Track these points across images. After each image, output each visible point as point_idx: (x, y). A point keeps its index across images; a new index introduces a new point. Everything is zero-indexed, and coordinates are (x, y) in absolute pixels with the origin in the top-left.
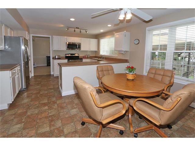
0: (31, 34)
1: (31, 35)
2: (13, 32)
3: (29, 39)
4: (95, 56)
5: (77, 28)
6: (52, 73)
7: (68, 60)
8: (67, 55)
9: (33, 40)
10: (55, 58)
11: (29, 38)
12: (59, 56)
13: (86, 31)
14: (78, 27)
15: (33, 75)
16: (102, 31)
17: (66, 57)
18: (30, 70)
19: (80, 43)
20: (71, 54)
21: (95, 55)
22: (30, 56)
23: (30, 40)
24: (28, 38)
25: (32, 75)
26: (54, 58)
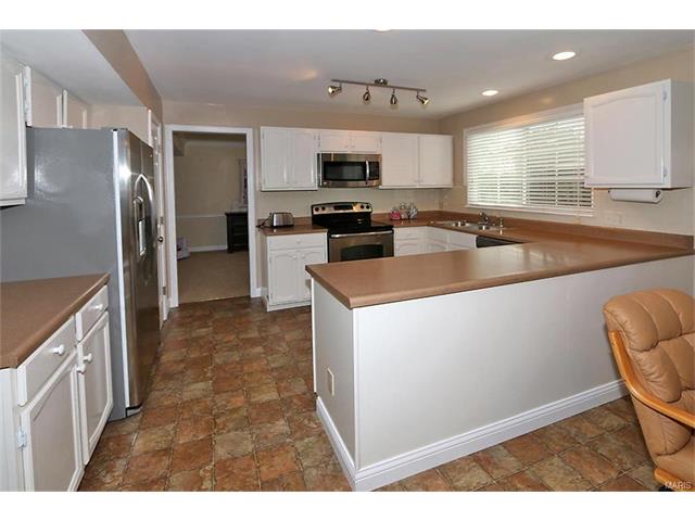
0: (170, 123)
1: (170, 129)
2: (84, 114)
3: (159, 143)
4: (437, 209)
5: (377, 83)
6: (256, 292)
7: (329, 237)
8: (321, 212)
9: (177, 152)
10: (267, 224)
11: (158, 138)
12: (285, 216)
13: (421, 94)
14: (381, 77)
15: (174, 302)
16: (490, 93)
17: (314, 217)
18: (162, 283)
19: (378, 156)
20: (338, 206)
21: (441, 205)
22: (164, 221)
23: (162, 148)
24: (154, 141)
25: (169, 301)
26: (266, 227)
